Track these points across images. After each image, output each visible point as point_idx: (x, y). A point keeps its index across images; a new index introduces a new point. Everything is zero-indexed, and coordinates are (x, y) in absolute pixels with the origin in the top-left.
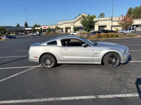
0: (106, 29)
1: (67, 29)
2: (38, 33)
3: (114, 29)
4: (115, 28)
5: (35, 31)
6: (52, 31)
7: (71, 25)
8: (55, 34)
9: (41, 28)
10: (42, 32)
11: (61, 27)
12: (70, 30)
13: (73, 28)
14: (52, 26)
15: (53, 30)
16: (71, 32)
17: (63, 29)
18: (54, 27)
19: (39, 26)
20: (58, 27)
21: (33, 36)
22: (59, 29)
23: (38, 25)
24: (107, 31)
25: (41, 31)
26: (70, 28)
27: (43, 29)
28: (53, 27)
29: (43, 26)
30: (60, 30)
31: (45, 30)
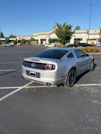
0: (81, 42)
1: (42, 40)
2: (13, 43)
4: (91, 42)
5: (10, 41)
8: (29, 45)
9: (16, 39)
10: (16, 43)
11: (36, 38)
12: (46, 42)
14: (27, 37)
15: (28, 41)
16: (46, 44)
17: (38, 40)
18: (29, 38)
19: (15, 37)
20: (33, 38)
21: (6, 47)
22: (34, 40)
23: (14, 36)
24: (84, 45)
27: (18, 40)
28: (28, 38)
29: (18, 37)
30: (35, 41)
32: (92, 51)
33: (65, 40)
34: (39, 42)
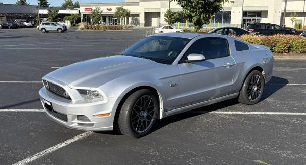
0: (263, 21)
1: (149, 16)
2: (68, 24)
3: (289, 23)
4: (293, 21)
5: (62, 17)
6: (107, 20)
7: (161, 7)
8: (111, 28)
9: (79, 11)
10: (78, 21)
11: (132, 9)
12: (159, 21)
13: (165, 15)
14: (109, 7)
15: (110, 17)
16: (160, 25)
17: (138, 15)
18: (114, 10)
19: (77, 6)
20: (124, 10)
21: (47, 31)
22: (128, 15)
23: (74, 3)
24: (268, 30)
25: (76, 20)
26: (158, 14)
27: (84, 15)
28: (110, 9)
29: (84, 5)
30: (130, 19)
31: (86, 18)
32: (289, 50)
33: (201, 13)
34: (142, 19)
